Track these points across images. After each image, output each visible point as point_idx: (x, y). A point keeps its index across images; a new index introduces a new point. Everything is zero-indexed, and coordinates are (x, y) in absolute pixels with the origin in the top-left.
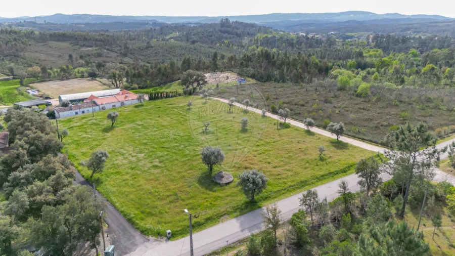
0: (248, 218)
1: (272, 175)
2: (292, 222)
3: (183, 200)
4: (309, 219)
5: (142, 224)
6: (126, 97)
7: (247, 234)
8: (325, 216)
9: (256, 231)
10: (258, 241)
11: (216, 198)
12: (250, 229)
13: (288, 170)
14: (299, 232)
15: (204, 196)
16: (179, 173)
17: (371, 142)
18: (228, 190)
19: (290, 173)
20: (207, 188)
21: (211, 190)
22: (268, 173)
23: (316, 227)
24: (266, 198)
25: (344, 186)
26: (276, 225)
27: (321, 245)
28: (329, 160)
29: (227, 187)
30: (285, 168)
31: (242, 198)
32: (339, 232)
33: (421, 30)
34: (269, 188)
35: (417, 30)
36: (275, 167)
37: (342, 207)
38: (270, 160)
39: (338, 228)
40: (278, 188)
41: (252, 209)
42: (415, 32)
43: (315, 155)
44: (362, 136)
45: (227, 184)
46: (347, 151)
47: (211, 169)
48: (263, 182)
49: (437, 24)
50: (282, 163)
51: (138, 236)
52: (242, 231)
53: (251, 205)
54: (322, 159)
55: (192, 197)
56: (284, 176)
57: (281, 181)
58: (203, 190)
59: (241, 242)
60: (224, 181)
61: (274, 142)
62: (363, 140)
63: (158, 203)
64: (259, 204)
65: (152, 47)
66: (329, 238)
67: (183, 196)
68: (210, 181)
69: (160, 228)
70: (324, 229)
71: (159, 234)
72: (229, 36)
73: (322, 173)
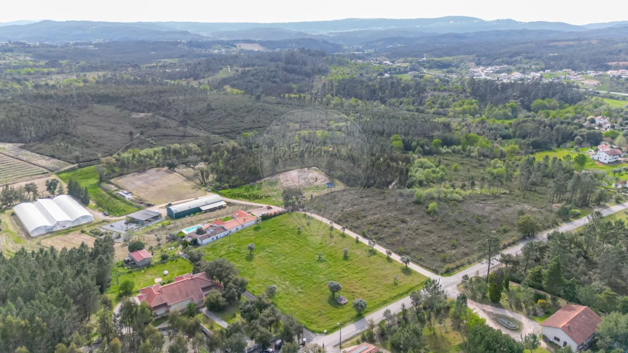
0: (358, 323)
1: (368, 297)
2: (379, 325)
3: (325, 314)
4: (387, 322)
5: (310, 328)
6: (245, 219)
7: (359, 331)
8: (394, 321)
9: (363, 330)
10: (366, 333)
11: (342, 313)
12: (361, 328)
13: (377, 293)
14: (382, 330)
15: (334, 312)
16: (316, 297)
17: (427, 268)
18: (347, 308)
19: (378, 295)
20: (335, 307)
21: (337, 308)
22: (366, 296)
23: (390, 326)
24: (367, 312)
25: (403, 306)
26: (372, 326)
27: (392, 334)
28: (400, 285)
29: (345, 306)
30: (376, 291)
31: (355, 313)
32: (399, 329)
33: (533, 55)
34: (368, 306)
35: (529, 55)
36: (369, 291)
37: (401, 317)
38: (365, 286)
39: (399, 326)
40: (372, 306)
41: (360, 319)
42: (526, 58)
43: (391, 282)
44: (422, 263)
45: (345, 304)
46: (411, 277)
47: (334, 294)
48: (365, 305)
49: (555, 43)
50: (373, 288)
51: (312, 335)
52: (357, 329)
53: (359, 316)
54: (396, 284)
55: (328, 313)
56: (374, 297)
57: (373, 301)
58: (333, 308)
59: (358, 335)
60: (343, 302)
61: (367, 269)
62: (422, 266)
63: (313, 317)
64: (363, 315)
65: (213, 110)
66: (395, 331)
67: (324, 312)
68: (335, 302)
69: (321, 329)
70: (393, 328)
71: (321, 333)
72: (296, 77)
73: (395, 295)
